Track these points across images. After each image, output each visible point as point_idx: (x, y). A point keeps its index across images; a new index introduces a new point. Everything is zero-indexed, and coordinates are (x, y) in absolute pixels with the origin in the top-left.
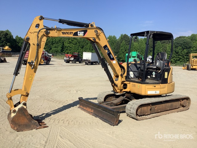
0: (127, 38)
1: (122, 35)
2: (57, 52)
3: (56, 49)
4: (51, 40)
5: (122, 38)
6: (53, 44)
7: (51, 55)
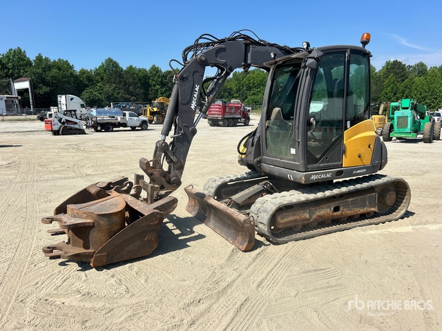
0: (399, 68)
1: (388, 63)
2: (255, 102)
3: (256, 97)
4: (247, 82)
5: (387, 69)
6: (249, 89)
7: (250, 108)
